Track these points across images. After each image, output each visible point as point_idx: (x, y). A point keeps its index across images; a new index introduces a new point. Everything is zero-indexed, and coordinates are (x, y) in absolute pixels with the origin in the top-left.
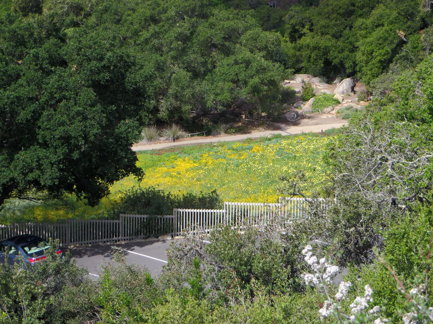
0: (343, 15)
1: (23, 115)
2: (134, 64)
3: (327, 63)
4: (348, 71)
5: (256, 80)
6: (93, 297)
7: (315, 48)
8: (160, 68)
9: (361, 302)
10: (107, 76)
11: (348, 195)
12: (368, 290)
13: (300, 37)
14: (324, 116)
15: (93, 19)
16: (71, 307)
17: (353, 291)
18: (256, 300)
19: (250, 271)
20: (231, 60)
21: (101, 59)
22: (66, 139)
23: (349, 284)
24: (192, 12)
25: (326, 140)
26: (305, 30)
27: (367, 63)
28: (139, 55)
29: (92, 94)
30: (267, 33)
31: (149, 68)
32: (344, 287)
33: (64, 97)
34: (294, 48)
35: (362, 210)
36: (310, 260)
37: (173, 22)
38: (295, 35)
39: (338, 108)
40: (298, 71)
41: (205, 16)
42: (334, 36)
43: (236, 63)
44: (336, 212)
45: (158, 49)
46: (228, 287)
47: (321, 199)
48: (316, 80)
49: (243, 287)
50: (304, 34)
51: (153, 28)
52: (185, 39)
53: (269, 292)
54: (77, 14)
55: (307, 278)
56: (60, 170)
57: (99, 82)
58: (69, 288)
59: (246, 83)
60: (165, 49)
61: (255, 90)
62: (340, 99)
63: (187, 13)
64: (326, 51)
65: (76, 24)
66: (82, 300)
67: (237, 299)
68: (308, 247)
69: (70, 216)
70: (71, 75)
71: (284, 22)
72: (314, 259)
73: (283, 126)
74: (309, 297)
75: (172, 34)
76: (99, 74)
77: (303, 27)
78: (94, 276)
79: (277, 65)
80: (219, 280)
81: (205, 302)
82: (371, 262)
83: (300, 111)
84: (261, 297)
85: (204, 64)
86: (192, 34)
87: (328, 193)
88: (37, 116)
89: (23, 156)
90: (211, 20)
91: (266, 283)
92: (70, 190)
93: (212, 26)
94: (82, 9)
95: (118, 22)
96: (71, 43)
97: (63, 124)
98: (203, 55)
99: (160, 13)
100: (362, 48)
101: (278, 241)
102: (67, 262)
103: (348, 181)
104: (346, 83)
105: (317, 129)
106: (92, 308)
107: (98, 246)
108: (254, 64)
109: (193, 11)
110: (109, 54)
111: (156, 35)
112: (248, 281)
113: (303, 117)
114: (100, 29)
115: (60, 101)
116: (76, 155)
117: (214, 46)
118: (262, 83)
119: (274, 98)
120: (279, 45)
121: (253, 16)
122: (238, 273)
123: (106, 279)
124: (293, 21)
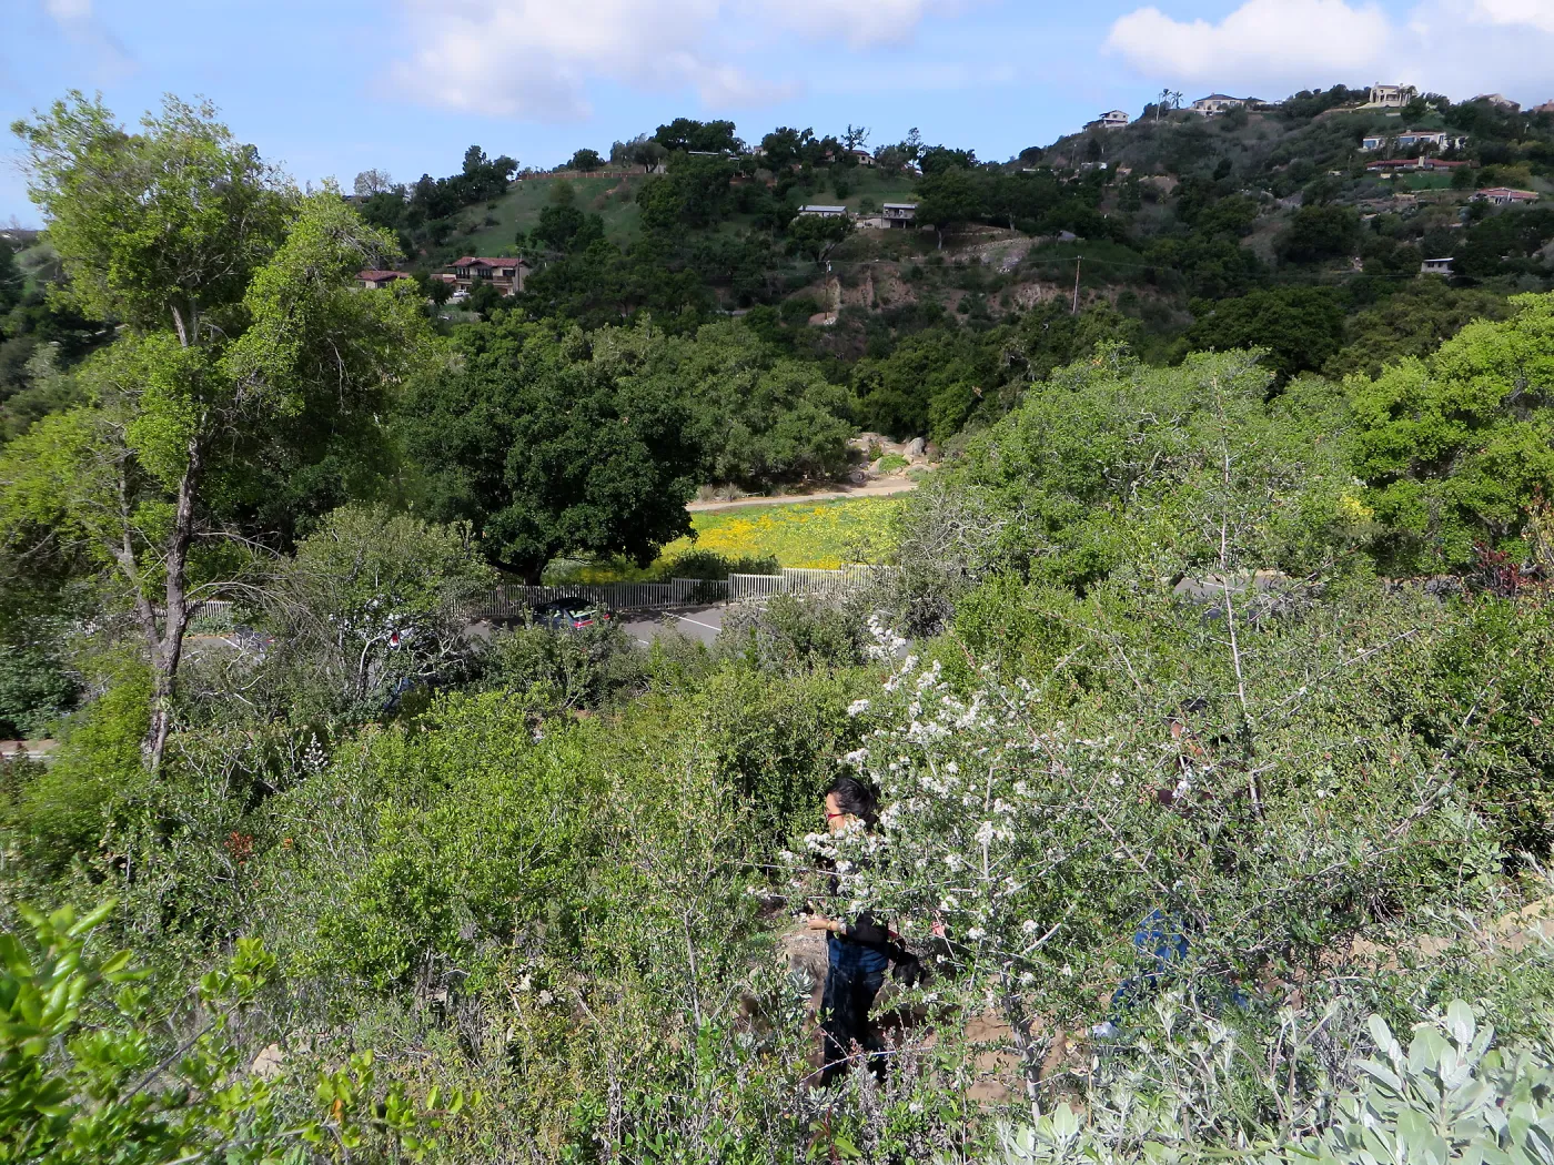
0: (915, 369)
1: (571, 470)
2: (690, 417)
3: (897, 420)
4: (919, 430)
5: (820, 437)
6: (642, 666)
7: (884, 405)
8: (718, 422)
9: (929, 677)
10: (661, 429)
11: (915, 562)
12: (937, 666)
13: (868, 392)
14: (892, 478)
15: (646, 368)
16: (619, 676)
17: (919, 666)
18: (815, 671)
19: (809, 642)
20: (794, 414)
21: (656, 411)
22: (616, 497)
23: (916, 658)
24: (752, 363)
25: (893, 504)
26: (874, 385)
27: (940, 421)
28: (696, 408)
29: (645, 449)
30: (833, 387)
31: (706, 423)
32: (910, 660)
33: (615, 451)
34: (862, 404)
35: (930, 579)
36: (876, 631)
37: (732, 372)
38: (863, 390)
39: (907, 469)
40: (865, 429)
41: (767, 368)
42: (905, 392)
43: (799, 419)
44: (902, 581)
45: (716, 402)
46: (785, 658)
47: (886, 567)
48: (884, 439)
49: (801, 659)
50: (873, 389)
51: (711, 379)
52: (745, 392)
53: (829, 664)
54: (630, 363)
55: (872, 650)
56: (609, 529)
57: (652, 435)
58: (616, 654)
59: (809, 441)
60: (723, 402)
61: (819, 448)
62: (910, 460)
63: (747, 363)
64: (896, 408)
65: (628, 373)
66: (630, 668)
67: (794, 671)
68: (874, 617)
69: (619, 579)
70: (622, 428)
71: (852, 376)
72: (880, 630)
73: (848, 487)
74: (871, 671)
75: (731, 386)
76: (652, 427)
77: (872, 381)
78: (644, 643)
79: (843, 421)
80: (776, 650)
81: (761, 673)
82: (938, 635)
83: (865, 472)
84: (820, 669)
85: (765, 419)
86: (753, 386)
87: (894, 560)
88: (585, 470)
89: (569, 514)
90: (774, 371)
91: (825, 654)
92: (620, 551)
93: (773, 378)
94: (635, 357)
95: (673, 372)
96: (623, 393)
97: (612, 480)
98: (763, 410)
99: (719, 363)
100: (935, 405)
101: (838, 610)
102: (615, 627)
103: (916, 548)
104: (917, 442)
105: (884, 492)
106: (640, 676)
107: (648, 612)
108: (818, 420)
109: (755, 361)
110: (664, 406)
111: (714, 387)
112: (806, 651)
113: (870, 478)
114: (655, 378)
115: (610, 455)
116: (626, 515)
117: (777, 400)
118: (827, 441)
119: (839, 457)
120: (845, 400)
121: (818, 368)
122: (796, 642)
123: (656, 646)
124: (861, 375)
